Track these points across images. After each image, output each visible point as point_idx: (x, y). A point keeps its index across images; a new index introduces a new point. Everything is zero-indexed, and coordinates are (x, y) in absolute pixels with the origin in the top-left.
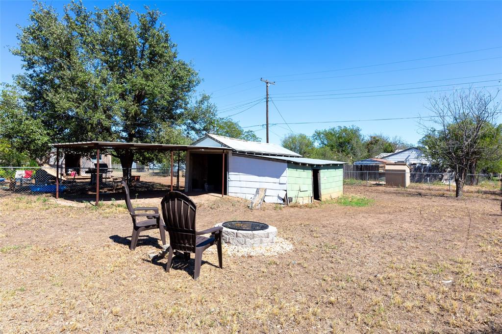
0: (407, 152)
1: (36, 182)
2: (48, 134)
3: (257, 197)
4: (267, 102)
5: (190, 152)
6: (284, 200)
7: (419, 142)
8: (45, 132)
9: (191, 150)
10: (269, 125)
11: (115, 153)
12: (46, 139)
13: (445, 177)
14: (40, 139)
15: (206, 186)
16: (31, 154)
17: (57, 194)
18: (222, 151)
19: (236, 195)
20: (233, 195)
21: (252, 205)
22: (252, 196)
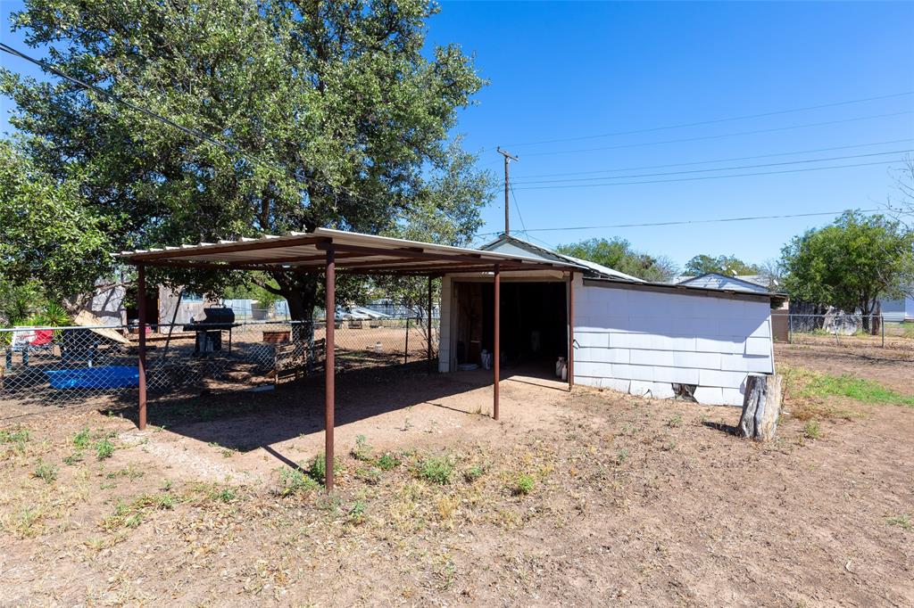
0: (701, 280)
1: (63, 355)
2: (103, 227)
4: (506, 191)
5: (452, 278)
8: (94, 221)
9: (453, 275)
11: (275, 285)
12: (97, 240)
13: (828, 321)
14: (77, 241)
15: (485, 357)
16: (49, 286)
17: (143, 412)
18: (567, 273)
19: (599, 383)
20: (588, 382)
21: (752, 428)
22: (650, 386)
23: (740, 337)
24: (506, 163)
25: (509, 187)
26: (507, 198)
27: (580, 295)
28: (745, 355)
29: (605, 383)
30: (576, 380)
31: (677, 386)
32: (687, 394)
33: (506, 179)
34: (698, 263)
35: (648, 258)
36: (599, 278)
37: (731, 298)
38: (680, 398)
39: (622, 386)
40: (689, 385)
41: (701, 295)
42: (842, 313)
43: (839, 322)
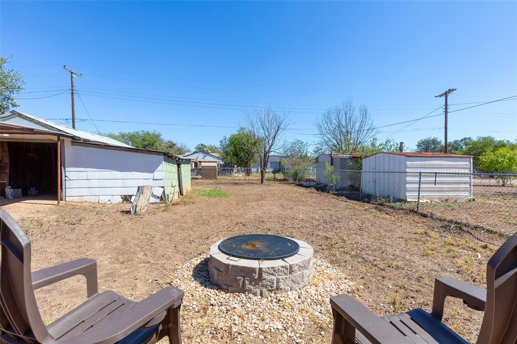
0: (196, 154)
3: (141, 198)
4: (72, 94)
6: (161, 199)
7: (196, 148)
10: (76, 120)
13: (235, 171)
15: (9, 191)
19: (82, 199)
20: (76, 199)
21: (134, 209)
22: (110, 198)
23: (152, 171)
24: (72, 77)
25: (75, 92)
26: (73, 99)
27: (69, 150)
28: (154, 180)
29: (85, 199)
30: (68, 199)
31: (123, 197)
32: (128, 200)
33: (72, 86)
34: (200, 147)
35: (172, 142)
36: (82, 141)
37: (147, 153)
38: (125, 202)
39: (94, 199)
40: (129, 195)
41: (135, 152)
42: (239, 168)
43: (238, 172)
